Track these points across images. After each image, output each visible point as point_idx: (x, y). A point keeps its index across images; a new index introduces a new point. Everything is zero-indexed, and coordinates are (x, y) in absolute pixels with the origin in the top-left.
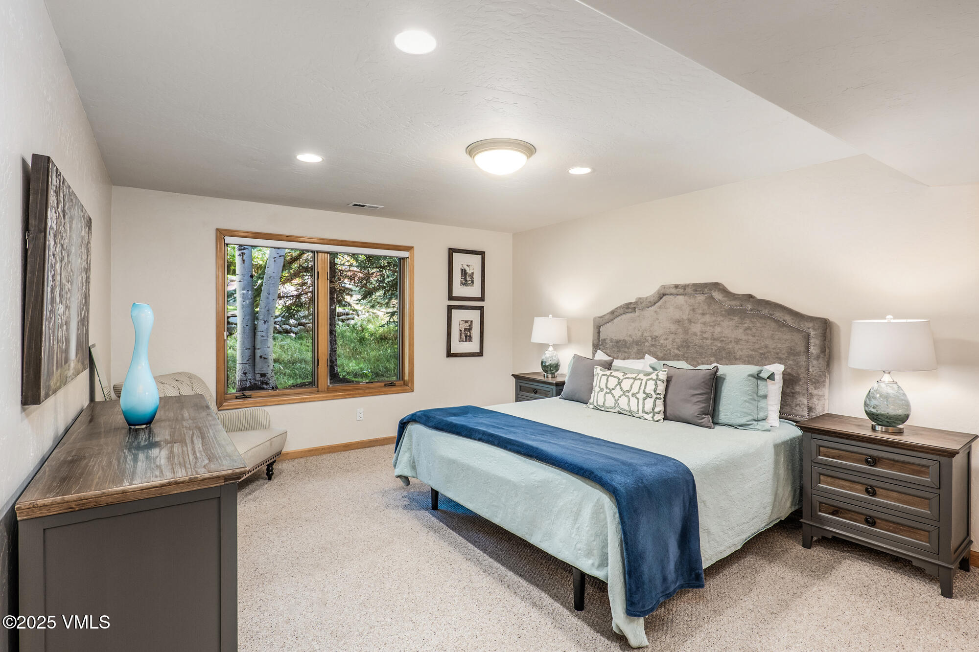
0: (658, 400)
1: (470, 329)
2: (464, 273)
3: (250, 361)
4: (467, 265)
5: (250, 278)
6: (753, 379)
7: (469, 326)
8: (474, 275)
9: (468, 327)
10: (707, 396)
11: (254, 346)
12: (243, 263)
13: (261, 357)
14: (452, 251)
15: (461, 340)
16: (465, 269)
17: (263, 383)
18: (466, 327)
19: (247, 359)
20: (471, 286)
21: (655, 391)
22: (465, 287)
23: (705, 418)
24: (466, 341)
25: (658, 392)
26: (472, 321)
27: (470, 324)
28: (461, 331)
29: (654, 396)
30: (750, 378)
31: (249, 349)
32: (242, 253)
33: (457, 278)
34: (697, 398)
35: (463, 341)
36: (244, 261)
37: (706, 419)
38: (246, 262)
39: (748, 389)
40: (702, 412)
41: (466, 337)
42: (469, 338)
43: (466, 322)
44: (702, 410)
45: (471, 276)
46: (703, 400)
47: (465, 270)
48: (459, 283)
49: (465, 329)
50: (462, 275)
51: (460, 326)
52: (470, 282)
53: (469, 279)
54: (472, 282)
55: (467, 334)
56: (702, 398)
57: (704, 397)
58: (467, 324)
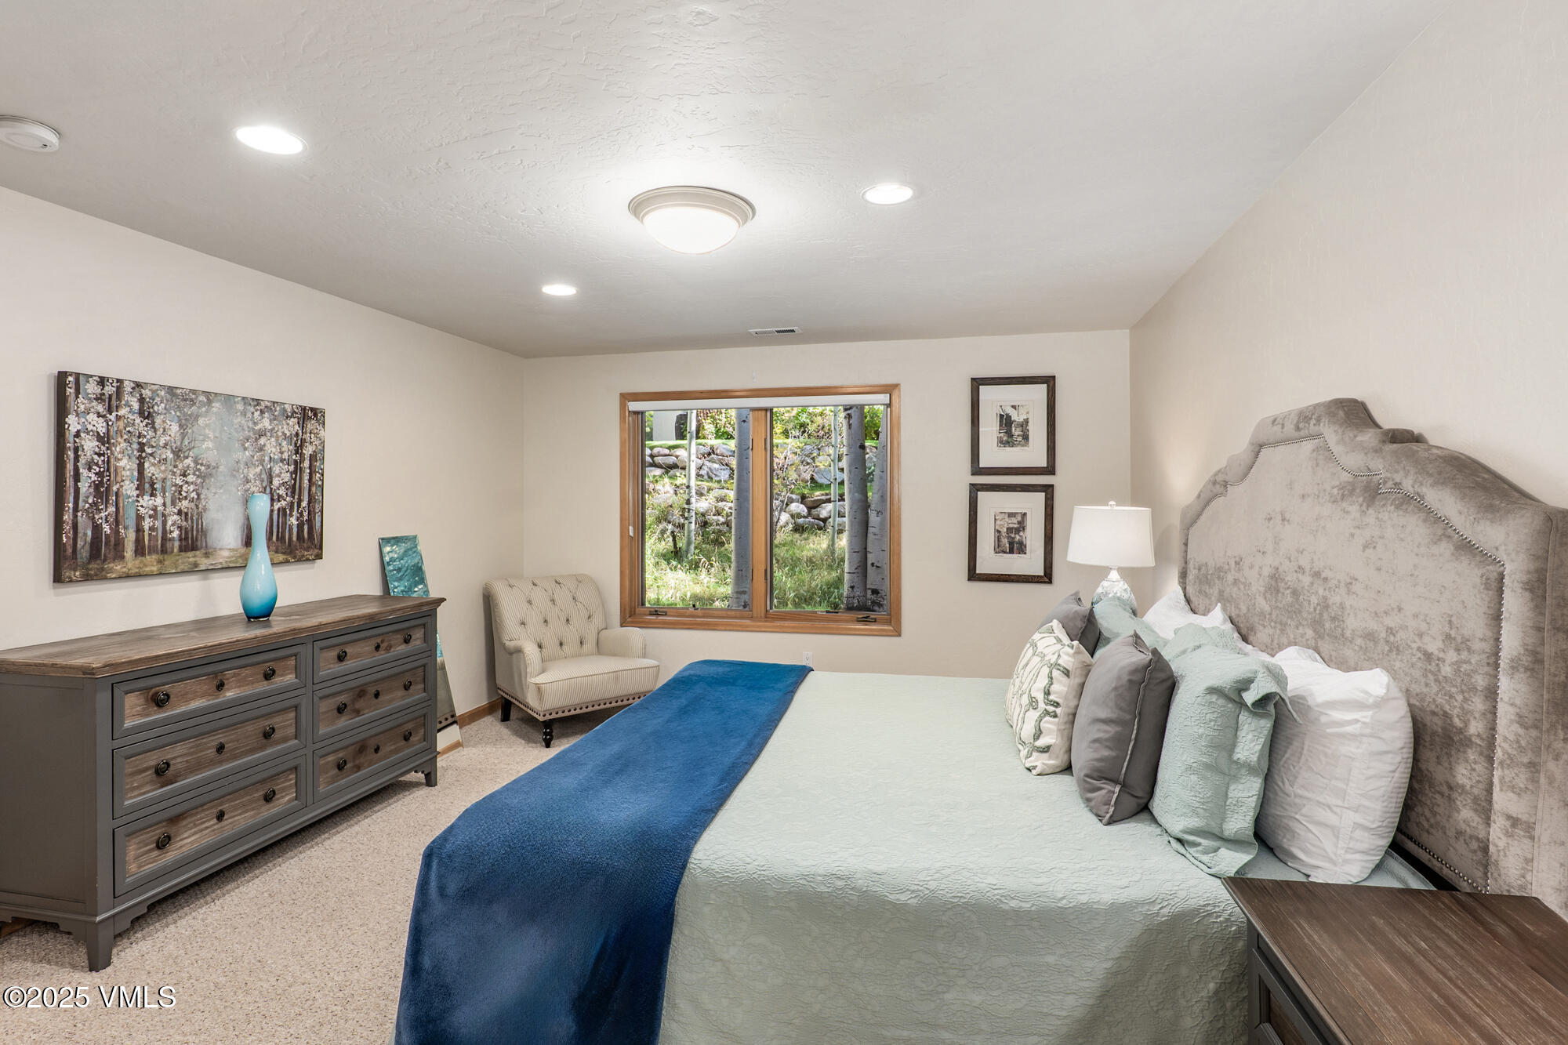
0: (1048, 718)
1: (1021, 527)
2: (1006, 422)
3: (859, 570)
4: (1014, 407)
5: (859, 449)
6: (1221, 702)
7: (1019, 523)
8: (1030, 424)
9: (1016, 526)
10: (1118, 729)
11: (866, 548)
12: (850, 428)
13: (873, 564)
14: (977, 383)
15: (999, 549)
16: (1007, 415)
17: (873, 602)
18: (1011, 526)
19: (856, 566)
20: (1023, 446)
21: (1047, 693)
22: (1008, 449)
23: (1100, 789)
24: (1011, 551)
25: (1051, 697)
26: (1025, 514)
27: (1019, 519)
28: (999, 532)
29: (1042, 706)
30: (1214, 698)
31: (858, 552)
32: (848, 414)
33: (990, 429)
34: (1099, 730)
35: (1005, 552)
36: (850, 426)
37: (1103, 792)
38: (853, 427)
39: (1201, 731)
40: (1098, 770)
41: (1011, 544)
42: (1018, 548)
43: (1011, 515)
44: (1097, 764)
45: (1022, 426)
46: (1107, 740)
47: (1009, 417)
48: (995, 441)
49: (1009, 530)
50: (1001, 425)
51: (998, 522)
52: (1020, 439)
53: (1016, 432)
54: (1026, 438)
55: (1014, 538)
56: (1105, 731)
57: (1112, 730)
58: (1014, 520)
